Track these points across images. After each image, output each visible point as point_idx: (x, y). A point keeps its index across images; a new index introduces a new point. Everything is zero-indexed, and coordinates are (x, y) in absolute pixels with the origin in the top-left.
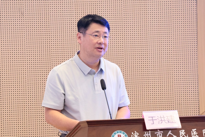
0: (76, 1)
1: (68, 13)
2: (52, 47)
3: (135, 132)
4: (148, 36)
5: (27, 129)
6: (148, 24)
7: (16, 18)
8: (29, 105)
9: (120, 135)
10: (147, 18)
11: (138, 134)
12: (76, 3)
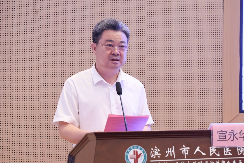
0: (96, 1)
1: (87, 14)
2: (68, 49)
3: (156, 147)
4: (172, 42)
5: (38, 138)
6: (172, 29)
7: (30, 17)
8: (41, 111)
9: (137, 152)
10: (172, 23)
11: (159, 150)
12: (96, 3)
